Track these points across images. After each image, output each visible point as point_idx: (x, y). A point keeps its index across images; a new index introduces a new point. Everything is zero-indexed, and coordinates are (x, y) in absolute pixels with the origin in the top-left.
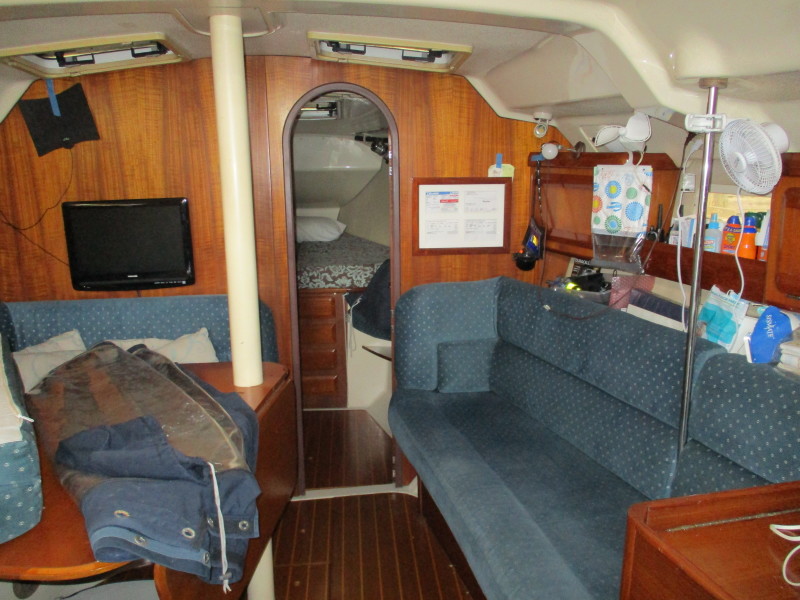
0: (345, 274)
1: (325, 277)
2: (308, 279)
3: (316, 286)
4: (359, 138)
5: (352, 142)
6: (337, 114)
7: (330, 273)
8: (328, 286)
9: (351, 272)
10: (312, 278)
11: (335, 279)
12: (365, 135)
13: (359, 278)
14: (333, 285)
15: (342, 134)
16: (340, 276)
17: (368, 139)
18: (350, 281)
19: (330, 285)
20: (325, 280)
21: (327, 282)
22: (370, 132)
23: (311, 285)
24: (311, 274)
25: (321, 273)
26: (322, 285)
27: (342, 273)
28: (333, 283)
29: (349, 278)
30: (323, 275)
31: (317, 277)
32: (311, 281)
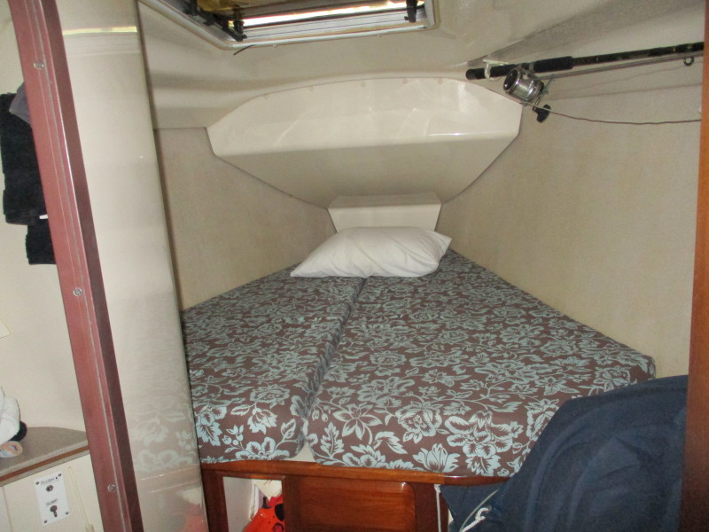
0: (440, 438)
1: (385, 440)
2: (340, 444)
3: (362, 461)
4: (475, 74)
5: (462, 87)
6: (424, 15)
7: (400, 432)
8: (392, 465)
9: (458, 433)
10: (350, 441)
11: (412, 448)
12: (490, 63)
13: (480, 452)
14: (409, 465)
15: (438, 68)
16: (427, 443)
17: (496, 72)
18: (453, 458)
19: (399, 463)
20: (385, 448)
21: (391, 456)
22: (498, 54)
23: (347, 460)
24: (346, 432)
25: (376, 430)
26: (378, 461)
27: (432, 433)
28: (405, 458)
29: (451, 450)
30: (380, 435)
31: (365, 441)
32: (347, 449)
